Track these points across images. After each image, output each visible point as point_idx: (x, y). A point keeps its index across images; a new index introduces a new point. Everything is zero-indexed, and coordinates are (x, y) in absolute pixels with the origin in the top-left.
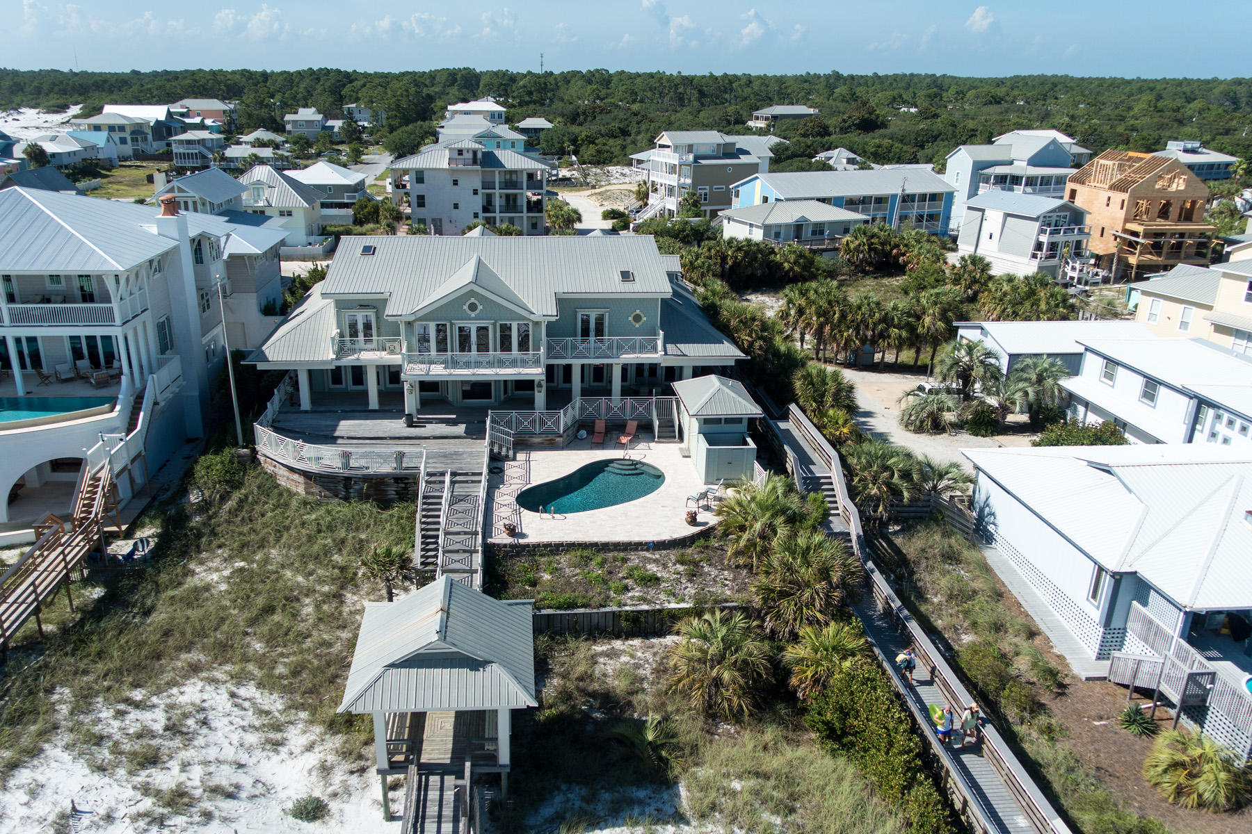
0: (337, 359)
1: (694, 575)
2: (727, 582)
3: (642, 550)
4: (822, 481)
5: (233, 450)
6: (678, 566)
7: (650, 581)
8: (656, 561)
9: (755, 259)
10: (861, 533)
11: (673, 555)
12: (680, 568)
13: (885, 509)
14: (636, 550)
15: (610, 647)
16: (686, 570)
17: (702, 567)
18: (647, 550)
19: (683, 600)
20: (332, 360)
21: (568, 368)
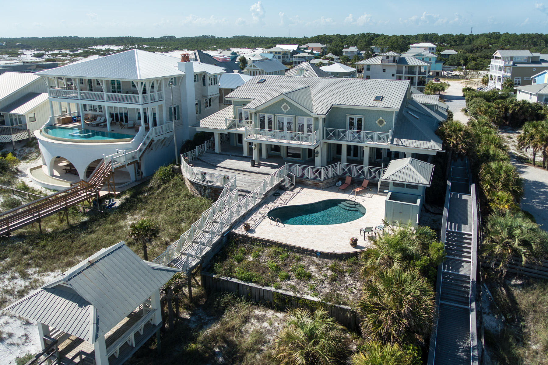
0: (228, 128)
1: (335, 280)
2: (355, 291)
3: (314, 256)
4: (466, 236)
5: (173, 165)
6: (329, 271)
7: (304, 276)
8: (317, 265)
9: (527, 111)
10: (475, 280)
11: (331, 263)
12: (330, 273)
13: (505, 266)
14: (310, 255)
15: (264, 313)
16: (332, 275)
17: (345, 276)
18: (317, 256)
19: (316, 295)
20: (225, 129)
21: (339, 146)
